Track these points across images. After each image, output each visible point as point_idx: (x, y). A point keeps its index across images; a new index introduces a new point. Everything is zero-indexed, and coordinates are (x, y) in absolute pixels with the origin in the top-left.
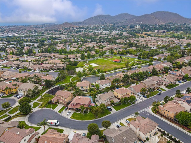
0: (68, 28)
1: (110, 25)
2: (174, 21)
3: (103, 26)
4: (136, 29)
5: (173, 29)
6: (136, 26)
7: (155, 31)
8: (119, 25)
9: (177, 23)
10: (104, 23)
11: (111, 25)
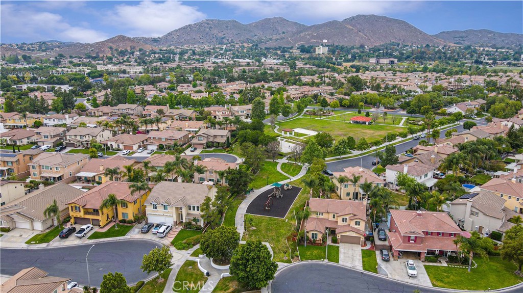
0: (127, 51)
1: (243, 47)
2: (400, 40)
3: (224, 47)
4: (319, 54)
5: (408, 57)
6: (317, 48)
7: (368, 61)
8: (267, 46)
9: (410, 44)
10: (225, 40)
11: (246, 45)
